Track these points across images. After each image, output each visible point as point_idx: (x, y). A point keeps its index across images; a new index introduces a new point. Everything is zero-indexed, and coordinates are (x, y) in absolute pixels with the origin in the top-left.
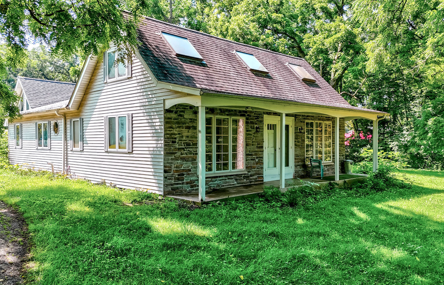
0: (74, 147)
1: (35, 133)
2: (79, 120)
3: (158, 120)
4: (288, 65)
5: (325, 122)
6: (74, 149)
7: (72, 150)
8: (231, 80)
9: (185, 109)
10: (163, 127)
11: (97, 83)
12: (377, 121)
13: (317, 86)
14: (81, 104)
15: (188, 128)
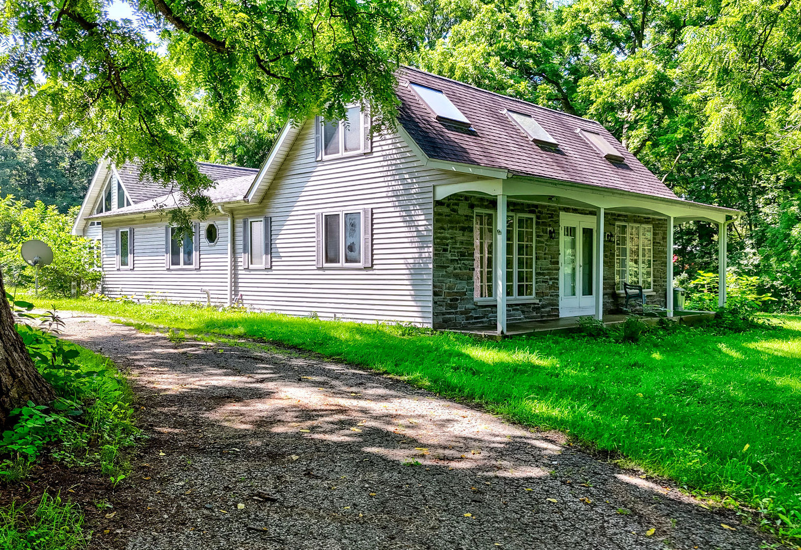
0: (252, 264)
1: (164, 243)
2: (262, 219)
3: (422, 217)
4: (580, 132)
5: (643, 226)
6: (251, 267)
7: (247, 269)
8: (513, 156)
9: (459, 200)
10: (431, 228)
11: (298, 162)
12: (726, 225)
13: (627, 167)
14: (268, 195)
15: (463, 229)
